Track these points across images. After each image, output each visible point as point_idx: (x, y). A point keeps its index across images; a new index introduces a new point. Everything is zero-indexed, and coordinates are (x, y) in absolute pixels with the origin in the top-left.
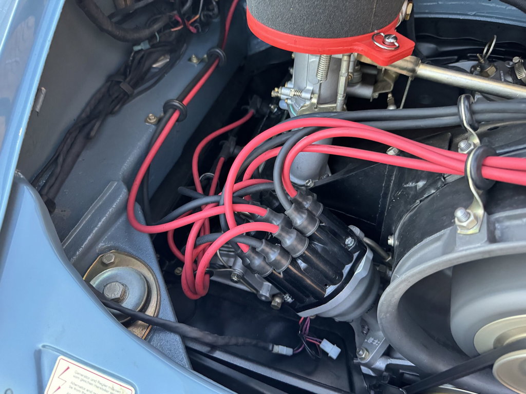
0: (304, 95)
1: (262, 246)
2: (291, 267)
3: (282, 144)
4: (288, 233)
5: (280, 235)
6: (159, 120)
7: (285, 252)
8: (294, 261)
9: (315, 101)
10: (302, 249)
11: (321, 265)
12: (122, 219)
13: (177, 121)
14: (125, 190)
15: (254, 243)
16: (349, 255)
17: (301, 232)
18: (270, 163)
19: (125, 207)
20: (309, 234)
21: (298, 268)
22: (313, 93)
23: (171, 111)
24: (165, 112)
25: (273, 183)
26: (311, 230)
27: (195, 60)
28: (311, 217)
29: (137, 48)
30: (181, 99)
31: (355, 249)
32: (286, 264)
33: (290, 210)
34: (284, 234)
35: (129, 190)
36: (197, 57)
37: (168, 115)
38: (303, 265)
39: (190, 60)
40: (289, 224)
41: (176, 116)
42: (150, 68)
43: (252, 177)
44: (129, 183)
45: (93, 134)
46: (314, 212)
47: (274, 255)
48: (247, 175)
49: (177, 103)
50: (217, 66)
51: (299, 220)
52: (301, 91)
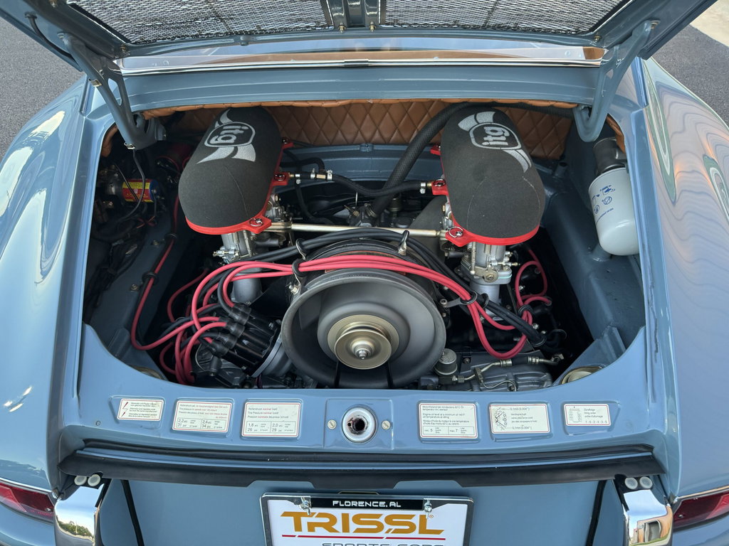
0: (230, 252)
1: (219, 336)
2: (237, 344)
3: (218, 281)
4: (231, 325)
5: (227, 327)
6: (141, 287)
7: (233, 336)
8: (240, 340)
9: (237, 254)
10: (241, 332)
11: (256, 340)
12: (130, 350)
13: (153, 284)
14: (128, 332)
15: (213, 335)
16: (272, 332)
17: (240, 324)
18: (215, 293)
19: (130, 342)
20: (245, 323)
21: (243, 344)
22: (235, 250)
23: (148, 279)
24: (144, 281)
25: (220, 304)
26: (245, 321)
27: (156, 244)
28: (244, 315)
29: (114, 245)
30: (153, 270)
31: (274, 328)
32: (234, 343)
33: (231, 313)
34: (229, 326)
35: (130, 331)
36: (157, 241)
37: (146, 282)
38: (245, 342)
39: (152, 244)
40: (232, 321)
41: (151, 282)
42: (125, 255)
43: (208, 304)
44: (129, 327)
45: (98, 304)
46: (247, 313)
47: (226, 339)
48: (204, 304)
49: (151, 274)
50: (174, 244)
51: (237, 317)
52: (228, 250)
